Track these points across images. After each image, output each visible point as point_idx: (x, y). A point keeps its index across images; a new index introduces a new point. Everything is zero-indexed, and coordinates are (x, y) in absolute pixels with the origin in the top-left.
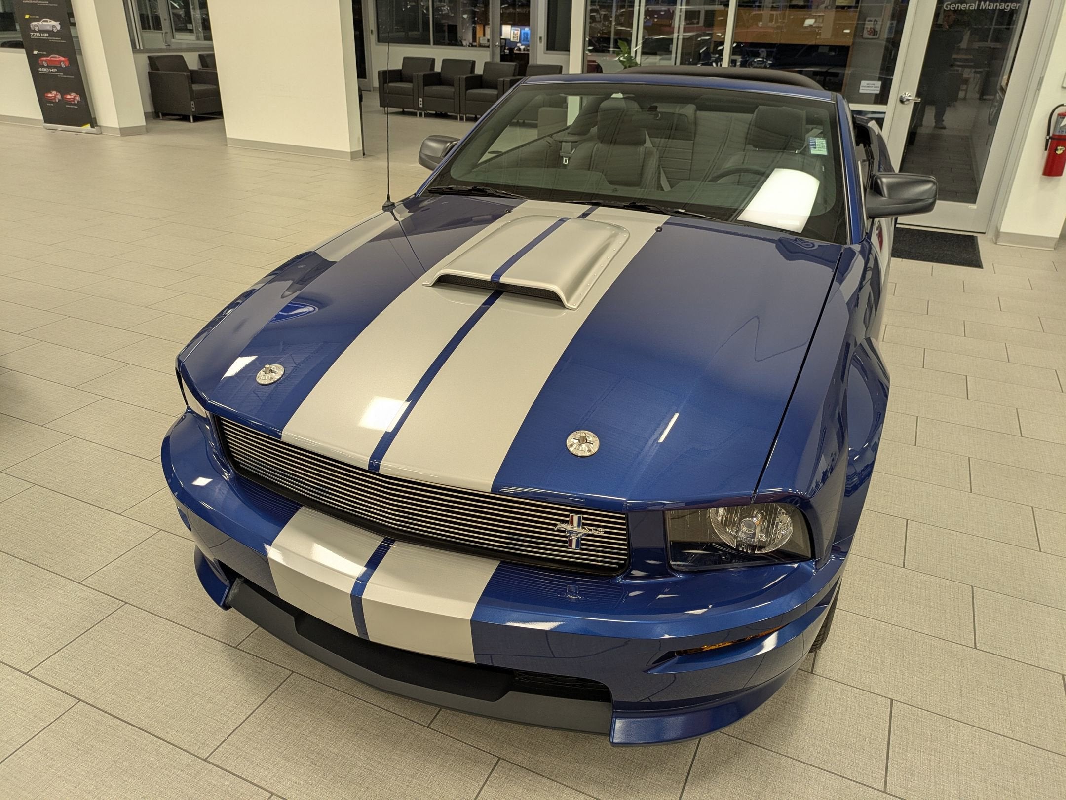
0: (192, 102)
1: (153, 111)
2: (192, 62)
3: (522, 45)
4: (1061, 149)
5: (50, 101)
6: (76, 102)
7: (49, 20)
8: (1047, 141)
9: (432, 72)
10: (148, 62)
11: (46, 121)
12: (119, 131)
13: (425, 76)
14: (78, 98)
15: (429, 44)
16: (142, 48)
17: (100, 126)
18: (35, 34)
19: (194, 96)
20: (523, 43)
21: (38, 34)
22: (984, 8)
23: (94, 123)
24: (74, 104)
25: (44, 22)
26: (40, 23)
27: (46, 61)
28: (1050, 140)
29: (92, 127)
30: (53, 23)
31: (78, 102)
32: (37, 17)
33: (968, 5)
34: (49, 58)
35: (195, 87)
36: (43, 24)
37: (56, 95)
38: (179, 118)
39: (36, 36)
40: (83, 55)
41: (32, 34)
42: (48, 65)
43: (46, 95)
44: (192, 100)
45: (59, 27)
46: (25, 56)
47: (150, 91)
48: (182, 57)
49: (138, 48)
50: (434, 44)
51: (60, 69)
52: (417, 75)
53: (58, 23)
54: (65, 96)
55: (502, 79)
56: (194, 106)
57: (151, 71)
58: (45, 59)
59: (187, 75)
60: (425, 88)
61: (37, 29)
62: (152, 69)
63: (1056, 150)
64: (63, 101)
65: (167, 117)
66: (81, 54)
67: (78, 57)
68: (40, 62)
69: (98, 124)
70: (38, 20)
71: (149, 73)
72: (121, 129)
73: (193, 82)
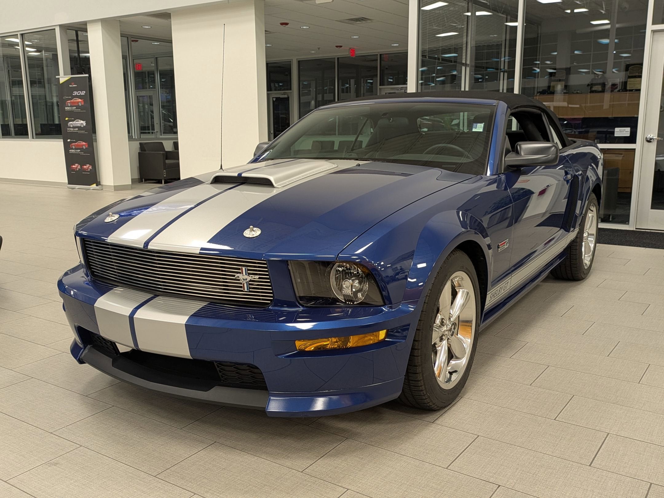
0: (165, 171)
1: (139, 177)
2: (168, 146)
5: (73, 170)
6: (89, 170)
7: (79, 120)
10: (139, 146)
11: (69, 183)
12: (113, 188)
14: (90, 168)
15: (335, 134)
16: (136, 138)
17: (102, 185)
18: (70, 129)
19: (166, 167)
21: (72, 129)
23: (98, 184)
24: (88, 172)
25: (76, 121)
26: (74, 122)
27: (74, 145)
29: (97, 185)
30: (82, 122)
31: (91, 170)
32: (73, 119)
34: (76, 144)
35: (167, 161)
36: (75, 123)
37: (78, 166)
38: (155, 181)
39: (71, 130)
40: (97, 141)
41: (68, 129)
42: (75, 148)
43: (71, 166)
44: (164, 170)
45: (85, 124)
46: (62, 143)
47: (138, 165)
48: (162, 143)
49: (134, 138)
51: (82, 150)
53: (85, 122)
54: (83, 167)
56: (165, 173)
57: (140, 152)
58: (74, 144)
59: (163, 154)
61: (72, 126)
62: (141, 151)
64: (82, 170)
65: (147, 181)
66: (96, 141)
67: (94, 143)
68: (71, 146)
69: (101, 184)
70: (73, 121)
71: (139, 153)
72: (114, 186)
73: (167, 159)
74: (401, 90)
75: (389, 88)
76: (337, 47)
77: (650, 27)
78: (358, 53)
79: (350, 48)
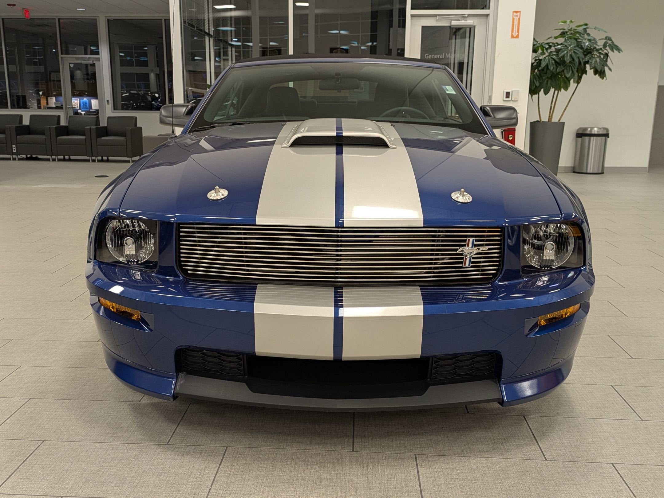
3: (82, 111)
4: (511, 137)
8: (502, 132)
9: (21, 125)
13: (16, 127)
15: (7, 108)
20: (82, 110)
22: (448, 57)
28: (504, 132)
33: (439, 56)
50: (12, 108)
52: (10, 127)
55: (89, 127)
60: (18, 137)
63: (508, 137)
74: (88, 60)
75: (73, 58)
76: (9, 5)
77: (409, 12)
78: (33, 15)
79: (24, 9)
